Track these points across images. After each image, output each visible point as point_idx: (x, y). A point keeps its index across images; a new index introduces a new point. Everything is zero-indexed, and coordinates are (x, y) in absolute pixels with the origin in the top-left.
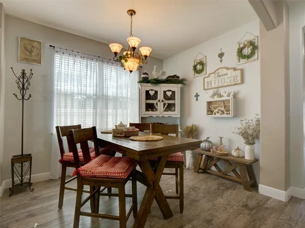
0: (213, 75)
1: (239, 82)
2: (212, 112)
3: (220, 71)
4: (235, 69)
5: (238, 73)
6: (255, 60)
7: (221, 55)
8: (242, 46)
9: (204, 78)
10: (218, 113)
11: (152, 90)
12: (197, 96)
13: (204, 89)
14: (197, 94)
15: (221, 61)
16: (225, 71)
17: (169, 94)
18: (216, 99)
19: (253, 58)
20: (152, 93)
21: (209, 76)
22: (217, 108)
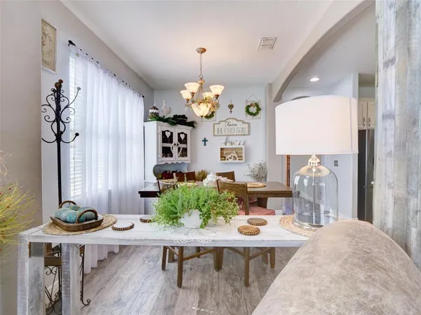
0: (224, 123)
1: (247, 133)
2: (225, 157)
3: (231, 120)
4: (244, 123)
5: (246, 126)
6: (258, 118)
7: (231, 107)
8: (249, 104)
9: (214, 124)
10: (230, 158)
11: (168, 131)
12: (205, 141)
13: (214, 135)
14: (205, 139)
15: (231, 112)
16: (235, 122)
17: (182, 137)
18: (228, 146)
19: (257, 116)
20: (168, 134)
21: (219, 123)
22: (229, 154)
